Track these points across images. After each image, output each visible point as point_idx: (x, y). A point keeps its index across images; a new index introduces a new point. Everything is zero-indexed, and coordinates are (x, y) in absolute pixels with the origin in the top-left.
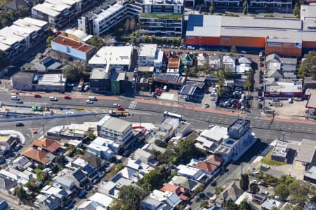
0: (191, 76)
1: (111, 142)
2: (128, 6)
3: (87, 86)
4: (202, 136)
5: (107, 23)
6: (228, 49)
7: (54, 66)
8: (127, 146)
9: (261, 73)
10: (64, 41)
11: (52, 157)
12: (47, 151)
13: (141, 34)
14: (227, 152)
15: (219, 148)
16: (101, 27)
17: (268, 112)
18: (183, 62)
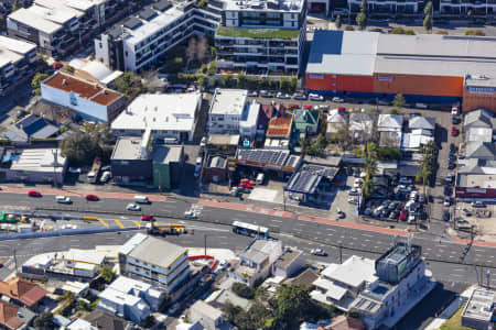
0: (313, 154)
1: (145, 287)
2: (194, 13)
3: (106, 173)
4: (326, 277)
5: (152, 47)
6: (388, 99)
7: (44, 133)
8: (178, 294)
9: (454, 149)
10: (66, 83)
11: (29, 315)
12: (20, 304)
13: (219, 70)
14: (374, 310)
15: (358, 300)
16: (138, 55)
17: (461, 229)
18: (298, 126)
